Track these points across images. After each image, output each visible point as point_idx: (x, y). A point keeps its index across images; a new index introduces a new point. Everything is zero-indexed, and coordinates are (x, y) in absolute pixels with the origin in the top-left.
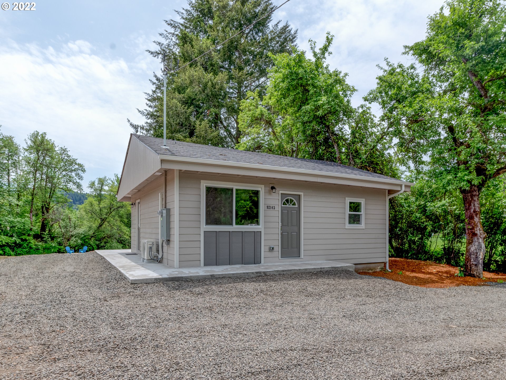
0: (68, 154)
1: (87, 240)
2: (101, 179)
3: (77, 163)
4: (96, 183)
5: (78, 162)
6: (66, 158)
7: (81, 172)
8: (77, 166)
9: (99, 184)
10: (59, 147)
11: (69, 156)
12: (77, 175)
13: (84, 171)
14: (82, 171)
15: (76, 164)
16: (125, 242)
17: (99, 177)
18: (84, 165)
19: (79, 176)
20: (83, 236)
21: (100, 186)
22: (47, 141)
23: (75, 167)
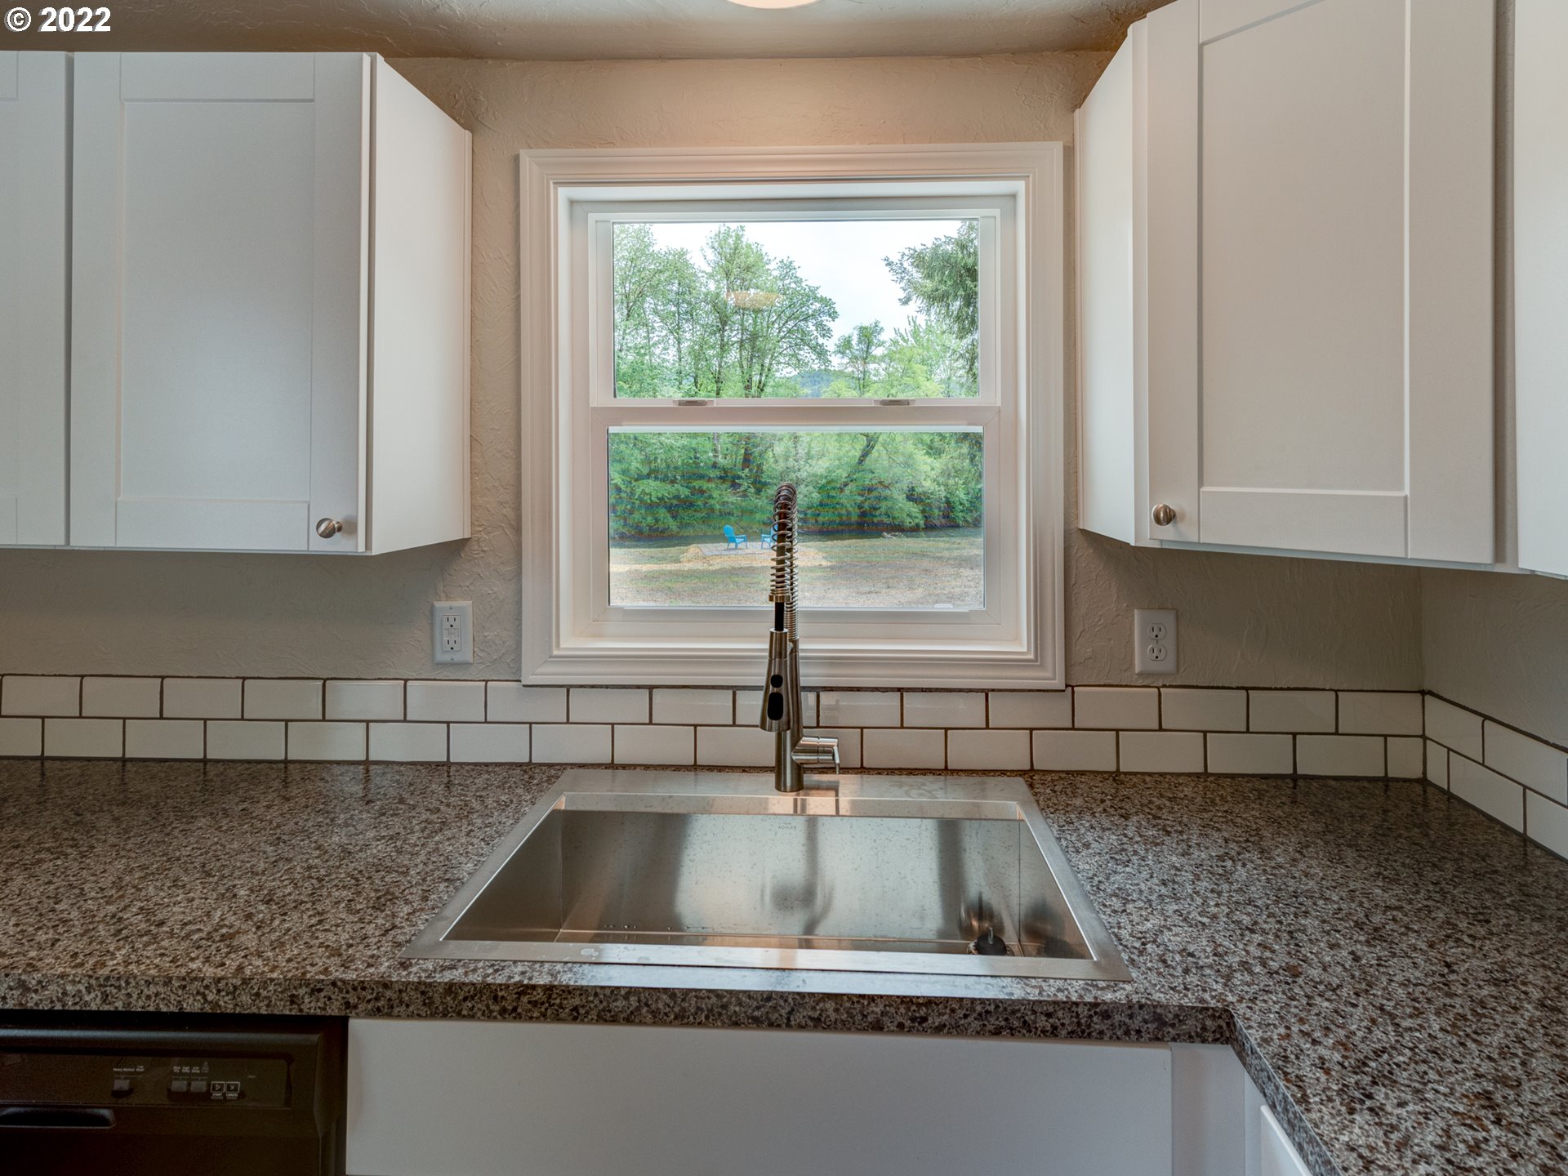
0: (796, 277)
1: (833, 493)
2: (866, 328)
3: (819, 296)
4: (854, 342)
5: (821, 293)
6: (793, 285)
7: (827, 318)
8: (817, 305)
9: (860, 342)
10: (777, 260)
11: (799, 281)
12: (820, 326)
13: (833, 315)
14: (830, 315)
15: (815, 298)
16: (929, 498)
17: (860, 325)
18: (833, 301)
19: (824, 330)
20: (824, 481)
21: (864, 347)
22: (749, 246)
23: (814, 307)
